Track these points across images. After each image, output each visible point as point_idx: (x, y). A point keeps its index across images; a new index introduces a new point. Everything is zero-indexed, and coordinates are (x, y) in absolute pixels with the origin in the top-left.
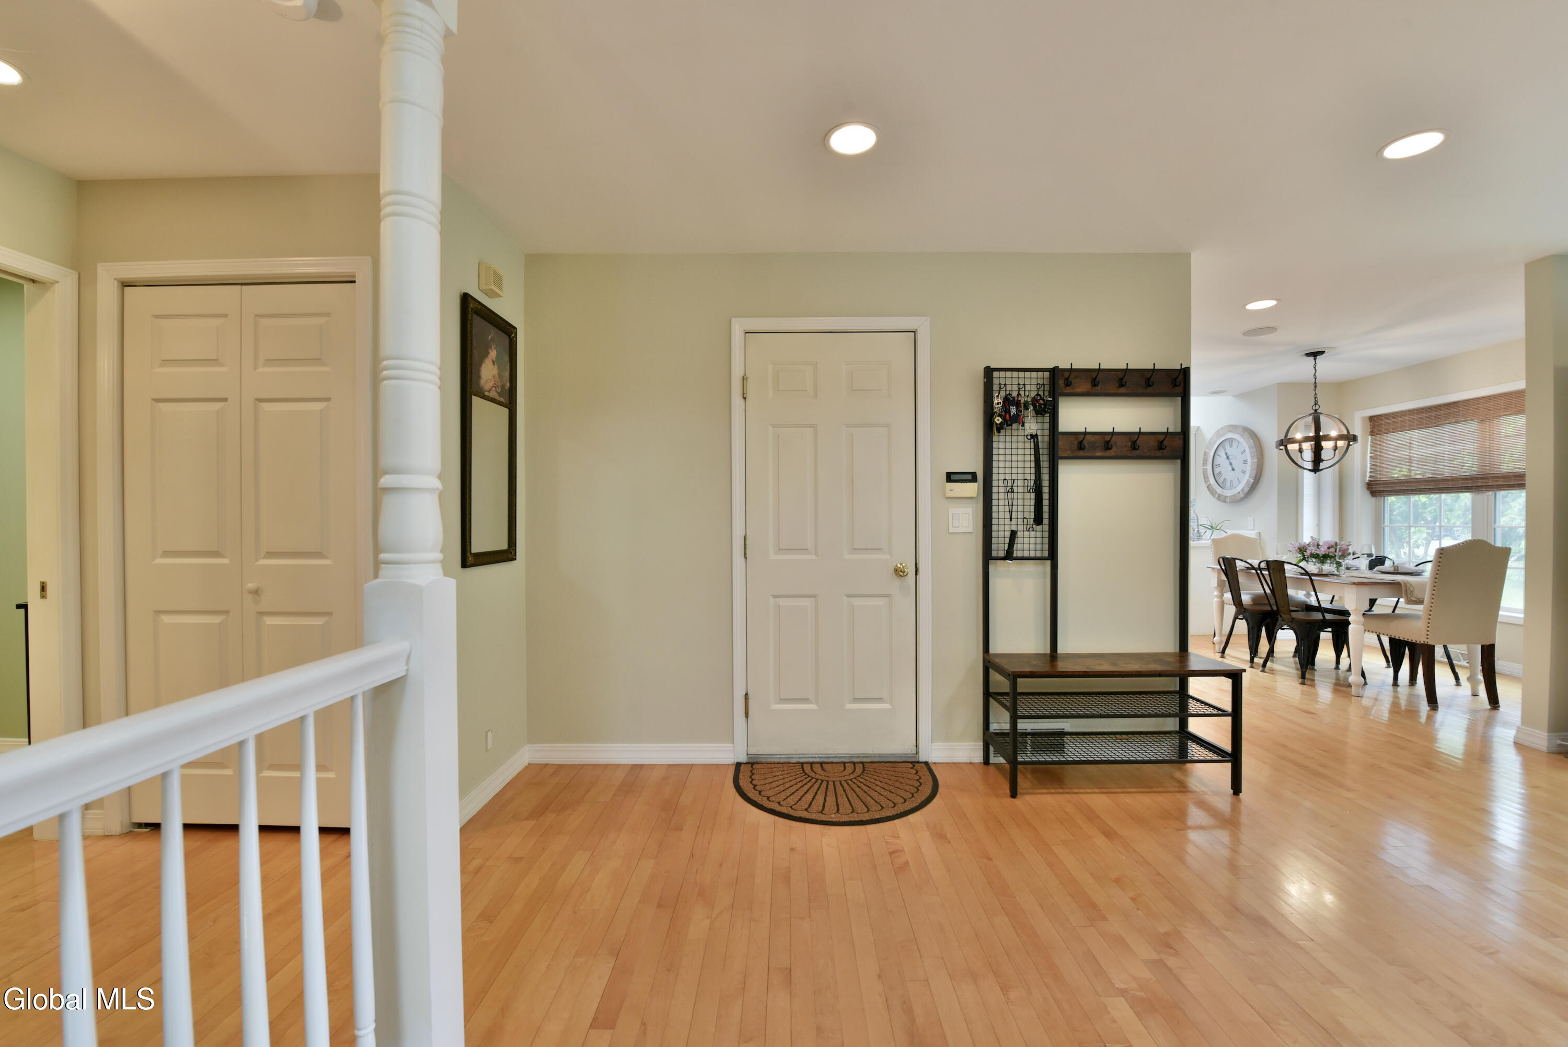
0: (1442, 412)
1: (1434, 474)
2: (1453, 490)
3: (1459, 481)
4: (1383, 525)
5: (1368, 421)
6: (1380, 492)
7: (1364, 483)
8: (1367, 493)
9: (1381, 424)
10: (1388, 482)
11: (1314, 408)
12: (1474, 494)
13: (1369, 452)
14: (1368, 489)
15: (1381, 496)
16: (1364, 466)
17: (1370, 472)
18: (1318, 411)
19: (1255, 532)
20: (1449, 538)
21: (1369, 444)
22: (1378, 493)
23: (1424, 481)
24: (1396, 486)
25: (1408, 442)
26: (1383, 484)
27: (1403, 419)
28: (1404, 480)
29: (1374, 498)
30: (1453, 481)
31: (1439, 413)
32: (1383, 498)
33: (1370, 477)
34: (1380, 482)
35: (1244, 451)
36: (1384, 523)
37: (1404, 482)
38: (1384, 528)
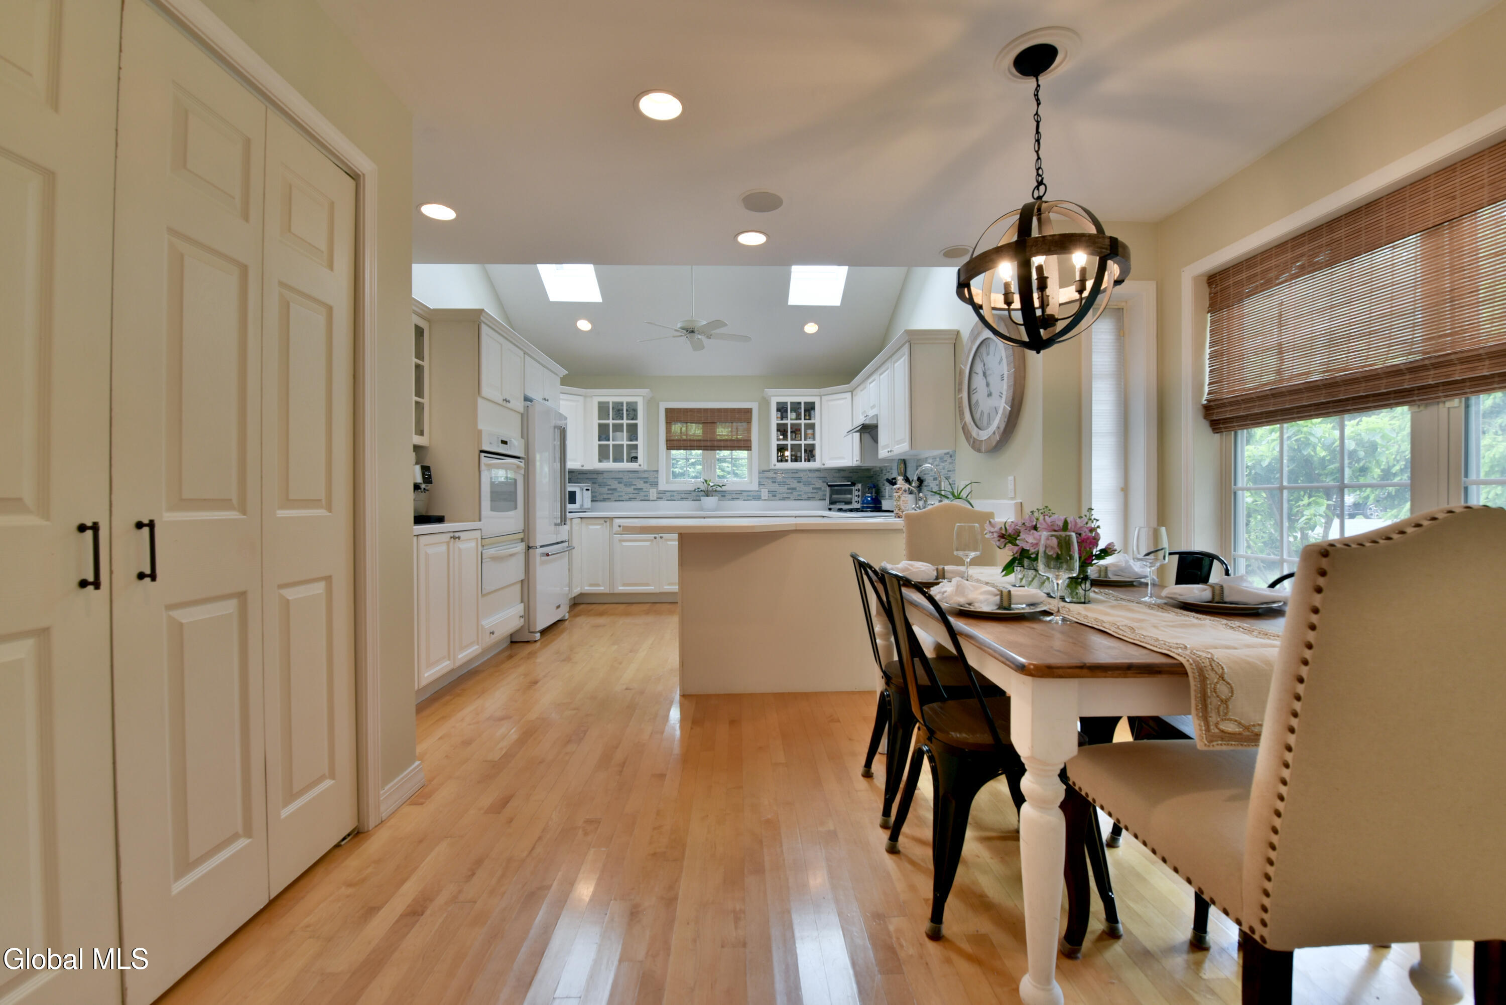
0: (1342, 233)
1: (1327, 371)
2: (1367, 402)
3: (1381, 378)
4: (1233, 486)
5: (1206, 285)
6: (1226, 421)
7: (1200, 407)
8: (1205, 426)
9: (1228, 287)
10: (1239, 398)
11: (1036, 195)
12: (1415, 409)
13: (1208, 345)
14: (1206, 416)
15: (1229, 429)
16: (1198, 373)
17: (1210, 384)
18: (1044, 199)
19: (1014, 502)
20: (1361, 516)
21: (1208, 329)
22: (1224, 423)
23: (1305, 388)
24: (1254, 407)
25: (1276, 312)
26: (1232, 404)
27: (1266, 266)
28: (1268, 392)
29: (1217, 436)
30: (1366, 381)
31: (1335, 236)
32: (1233, 432)
33: (1209, 394)
34: (1225, 401)
35: (1001, 360)
36: (1235, 484)
37: (1267, 395)
38: (1235, 493)
